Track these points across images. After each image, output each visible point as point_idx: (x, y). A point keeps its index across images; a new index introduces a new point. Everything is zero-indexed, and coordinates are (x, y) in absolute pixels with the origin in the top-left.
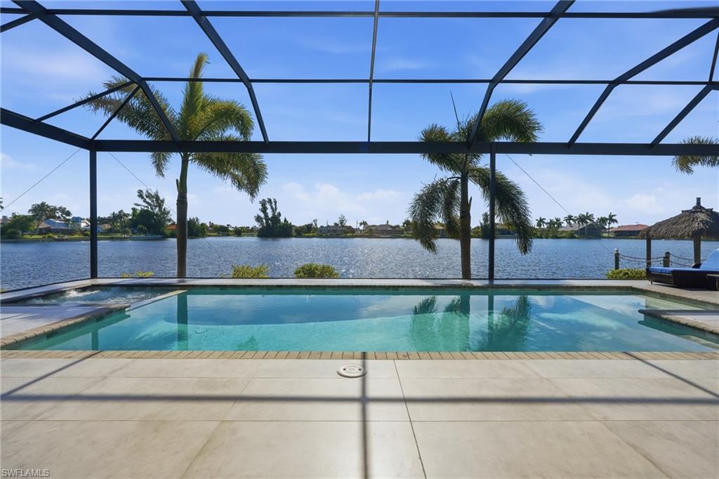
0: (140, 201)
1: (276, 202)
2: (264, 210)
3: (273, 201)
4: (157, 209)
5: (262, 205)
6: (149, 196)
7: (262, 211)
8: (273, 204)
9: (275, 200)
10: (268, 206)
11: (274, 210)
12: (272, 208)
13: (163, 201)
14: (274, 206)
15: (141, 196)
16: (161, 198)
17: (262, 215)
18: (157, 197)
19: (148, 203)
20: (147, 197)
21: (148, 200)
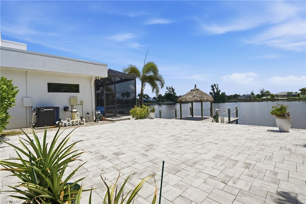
0: (167, 90)
1: (218, 85)
2: (213, 90)
3: (216, 85)
4: (172, 93)
5: (212, 88)
6: (170, 88)
7: (212, 90)
8: (217, 86)
9: (217, 84)
10: (214, 87)
11: (217, 89)
12: (216, 88)
13: (174, 90)
14: (217, 88)
15: (167, 88)
16: (174, 89)
17: (212, 92)
18: (172, 88)
19: (169, 91)
20: (169, 88)
21: (169, 89)
